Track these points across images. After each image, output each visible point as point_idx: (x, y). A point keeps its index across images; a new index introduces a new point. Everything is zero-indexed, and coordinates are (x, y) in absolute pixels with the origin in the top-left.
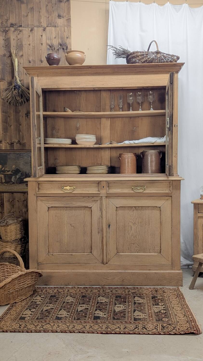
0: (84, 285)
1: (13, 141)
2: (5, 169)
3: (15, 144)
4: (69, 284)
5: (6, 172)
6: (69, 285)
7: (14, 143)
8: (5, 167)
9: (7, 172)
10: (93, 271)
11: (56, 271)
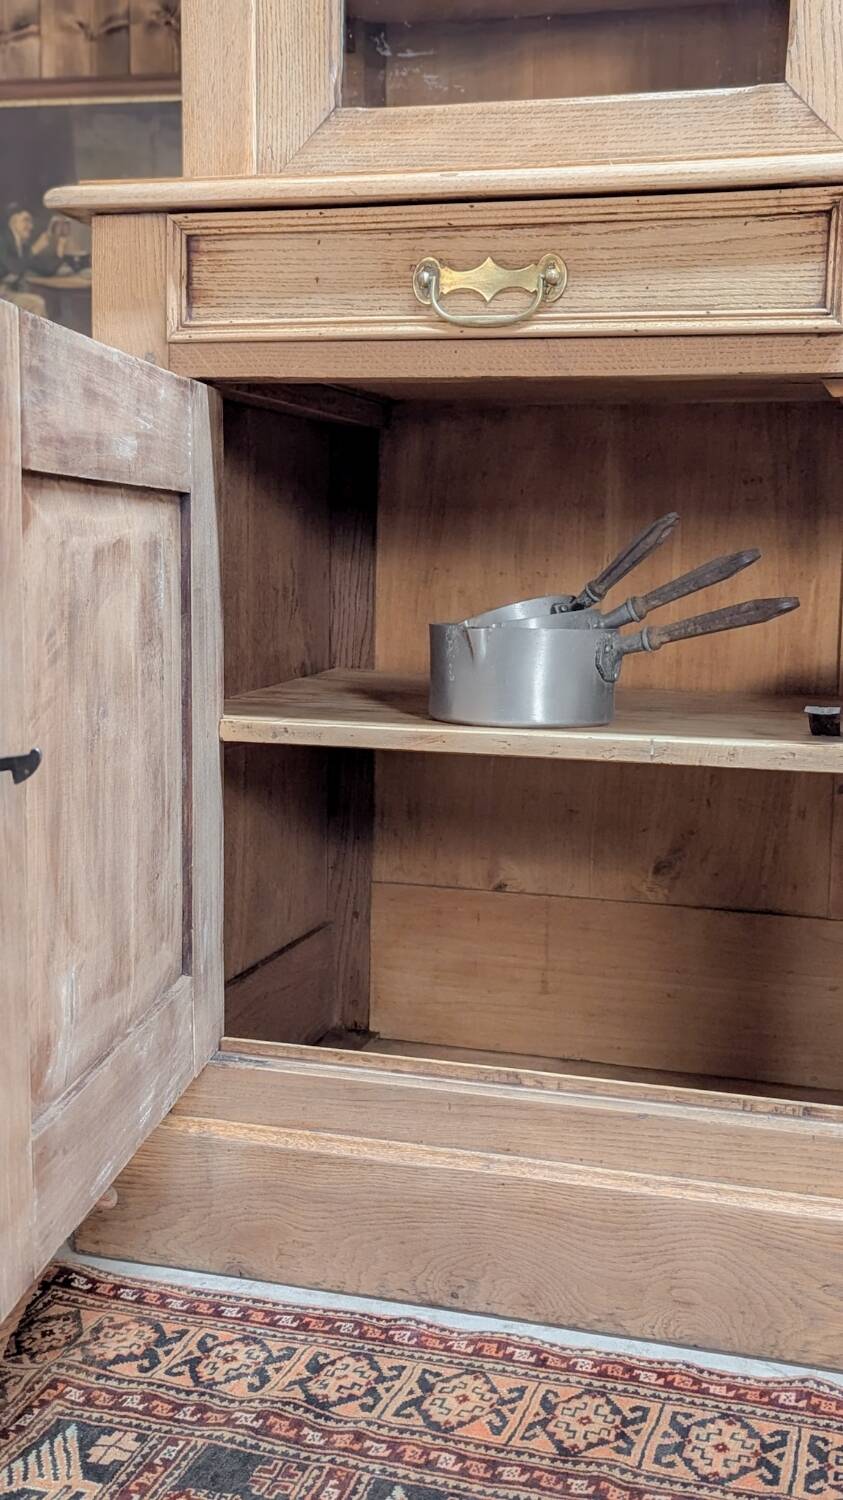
0: (609, 1327)
1: (121, 10)
2: (54, 243)
3: (136, 31)
4: (454, 1296)
5: (65, 269)
6: (457, 1303)
7: (127, 28)
8: (58, 230)
9: (68, 275)
10: (712, 1198)
11: (341, 1147)
